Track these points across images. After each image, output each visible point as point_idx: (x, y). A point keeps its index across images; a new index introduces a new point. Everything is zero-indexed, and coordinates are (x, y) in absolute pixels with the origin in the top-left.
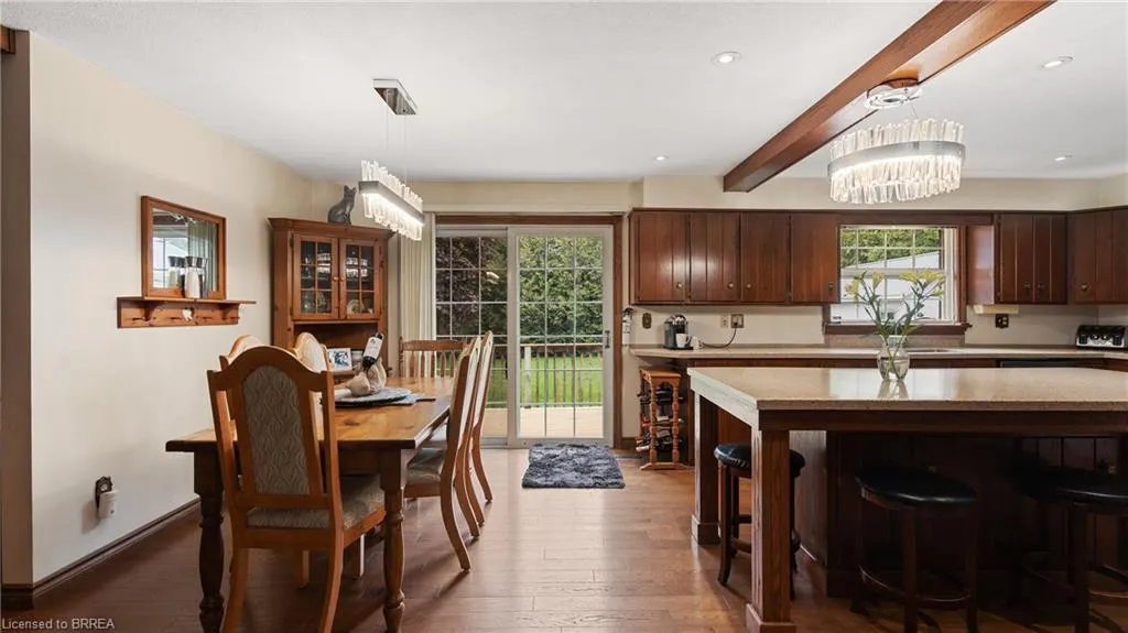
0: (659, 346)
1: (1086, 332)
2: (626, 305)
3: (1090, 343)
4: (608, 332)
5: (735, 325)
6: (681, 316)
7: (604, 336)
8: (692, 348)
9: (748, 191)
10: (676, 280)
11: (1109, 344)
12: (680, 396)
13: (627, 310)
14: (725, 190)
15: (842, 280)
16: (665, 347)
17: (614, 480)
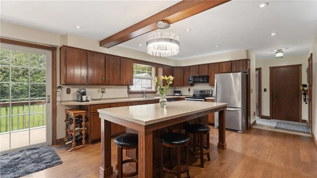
0: (74, 101)
1: (175, 92)
2: (58, 85)
3: (176, 94)
4: (49, 96)
5: (103, 92)
6: (84, 89)
7: (47, 98)
8: (89, 101)
9: (108, 48)
10: (82, 76)
11: (178, 94)
12: (85, 119)
13: (59, 87)
14: (100, 46)
15: (134, 79)
16: (77, 101)
17: (57, 161)
